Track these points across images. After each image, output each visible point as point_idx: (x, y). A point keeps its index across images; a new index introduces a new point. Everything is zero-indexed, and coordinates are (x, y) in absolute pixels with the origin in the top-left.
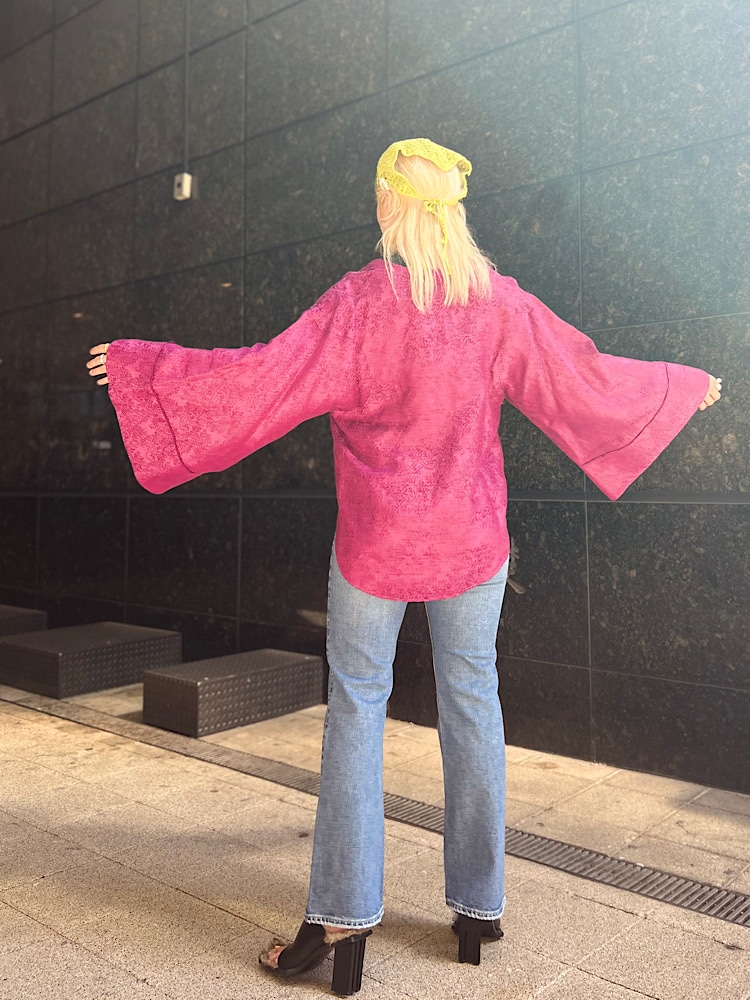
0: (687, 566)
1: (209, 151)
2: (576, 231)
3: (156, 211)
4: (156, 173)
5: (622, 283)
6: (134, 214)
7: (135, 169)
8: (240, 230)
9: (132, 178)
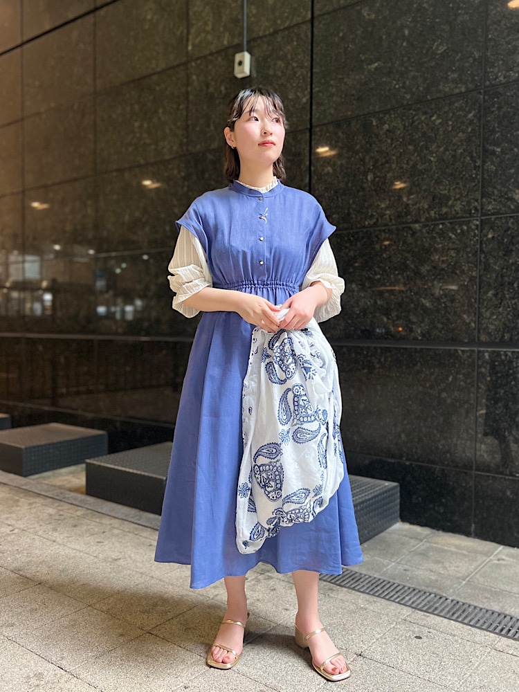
1: (271, 31)
4: (211, 54)
6: (187, 93)
7: (187, 52)
8: (305, 104)
9: (184, 59)
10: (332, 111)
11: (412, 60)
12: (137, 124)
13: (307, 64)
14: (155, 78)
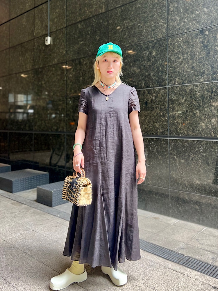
0: (200, 159)
1: (56, 30)
2: (166, 55)
3: (40, 48)
4: (40, 36)
5: (180, 71)
6: (34, 49)
7: (34, 36)
8: (65, 54)
9: (33, 38)
10: (71, 57)
11: (91, 41)
12: (21, 58)
13: (65, 41)
14: (26, 43)
